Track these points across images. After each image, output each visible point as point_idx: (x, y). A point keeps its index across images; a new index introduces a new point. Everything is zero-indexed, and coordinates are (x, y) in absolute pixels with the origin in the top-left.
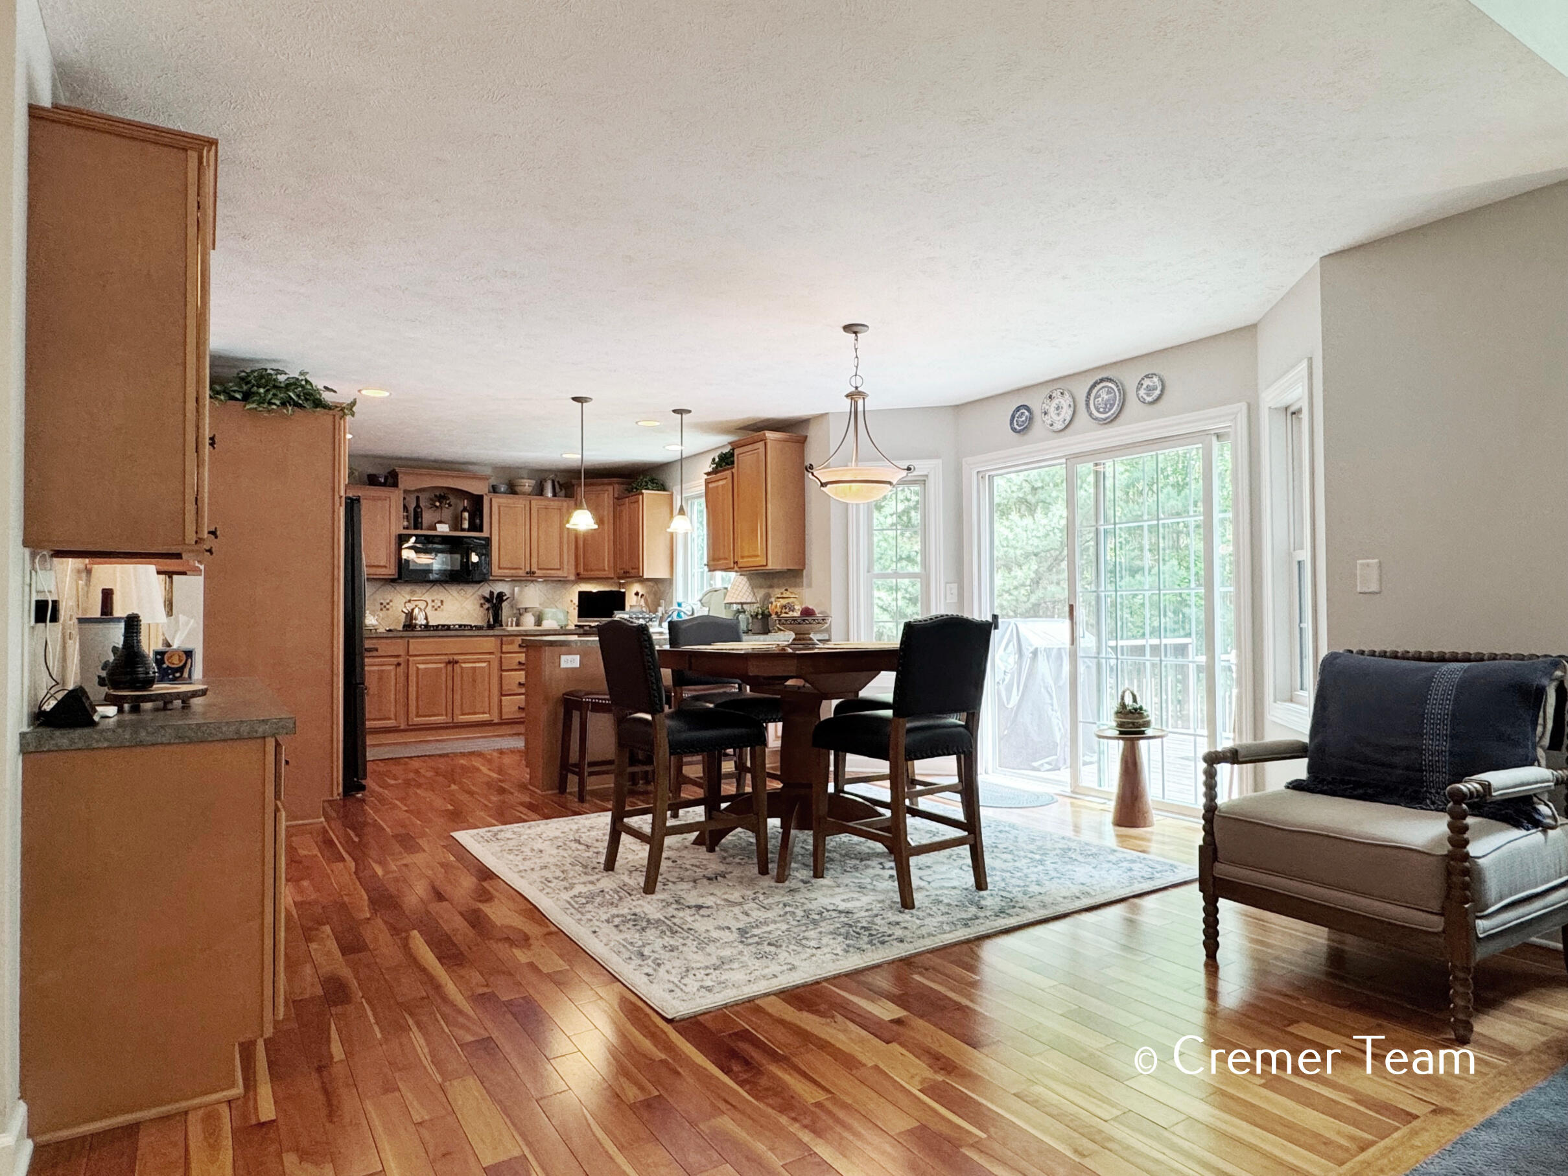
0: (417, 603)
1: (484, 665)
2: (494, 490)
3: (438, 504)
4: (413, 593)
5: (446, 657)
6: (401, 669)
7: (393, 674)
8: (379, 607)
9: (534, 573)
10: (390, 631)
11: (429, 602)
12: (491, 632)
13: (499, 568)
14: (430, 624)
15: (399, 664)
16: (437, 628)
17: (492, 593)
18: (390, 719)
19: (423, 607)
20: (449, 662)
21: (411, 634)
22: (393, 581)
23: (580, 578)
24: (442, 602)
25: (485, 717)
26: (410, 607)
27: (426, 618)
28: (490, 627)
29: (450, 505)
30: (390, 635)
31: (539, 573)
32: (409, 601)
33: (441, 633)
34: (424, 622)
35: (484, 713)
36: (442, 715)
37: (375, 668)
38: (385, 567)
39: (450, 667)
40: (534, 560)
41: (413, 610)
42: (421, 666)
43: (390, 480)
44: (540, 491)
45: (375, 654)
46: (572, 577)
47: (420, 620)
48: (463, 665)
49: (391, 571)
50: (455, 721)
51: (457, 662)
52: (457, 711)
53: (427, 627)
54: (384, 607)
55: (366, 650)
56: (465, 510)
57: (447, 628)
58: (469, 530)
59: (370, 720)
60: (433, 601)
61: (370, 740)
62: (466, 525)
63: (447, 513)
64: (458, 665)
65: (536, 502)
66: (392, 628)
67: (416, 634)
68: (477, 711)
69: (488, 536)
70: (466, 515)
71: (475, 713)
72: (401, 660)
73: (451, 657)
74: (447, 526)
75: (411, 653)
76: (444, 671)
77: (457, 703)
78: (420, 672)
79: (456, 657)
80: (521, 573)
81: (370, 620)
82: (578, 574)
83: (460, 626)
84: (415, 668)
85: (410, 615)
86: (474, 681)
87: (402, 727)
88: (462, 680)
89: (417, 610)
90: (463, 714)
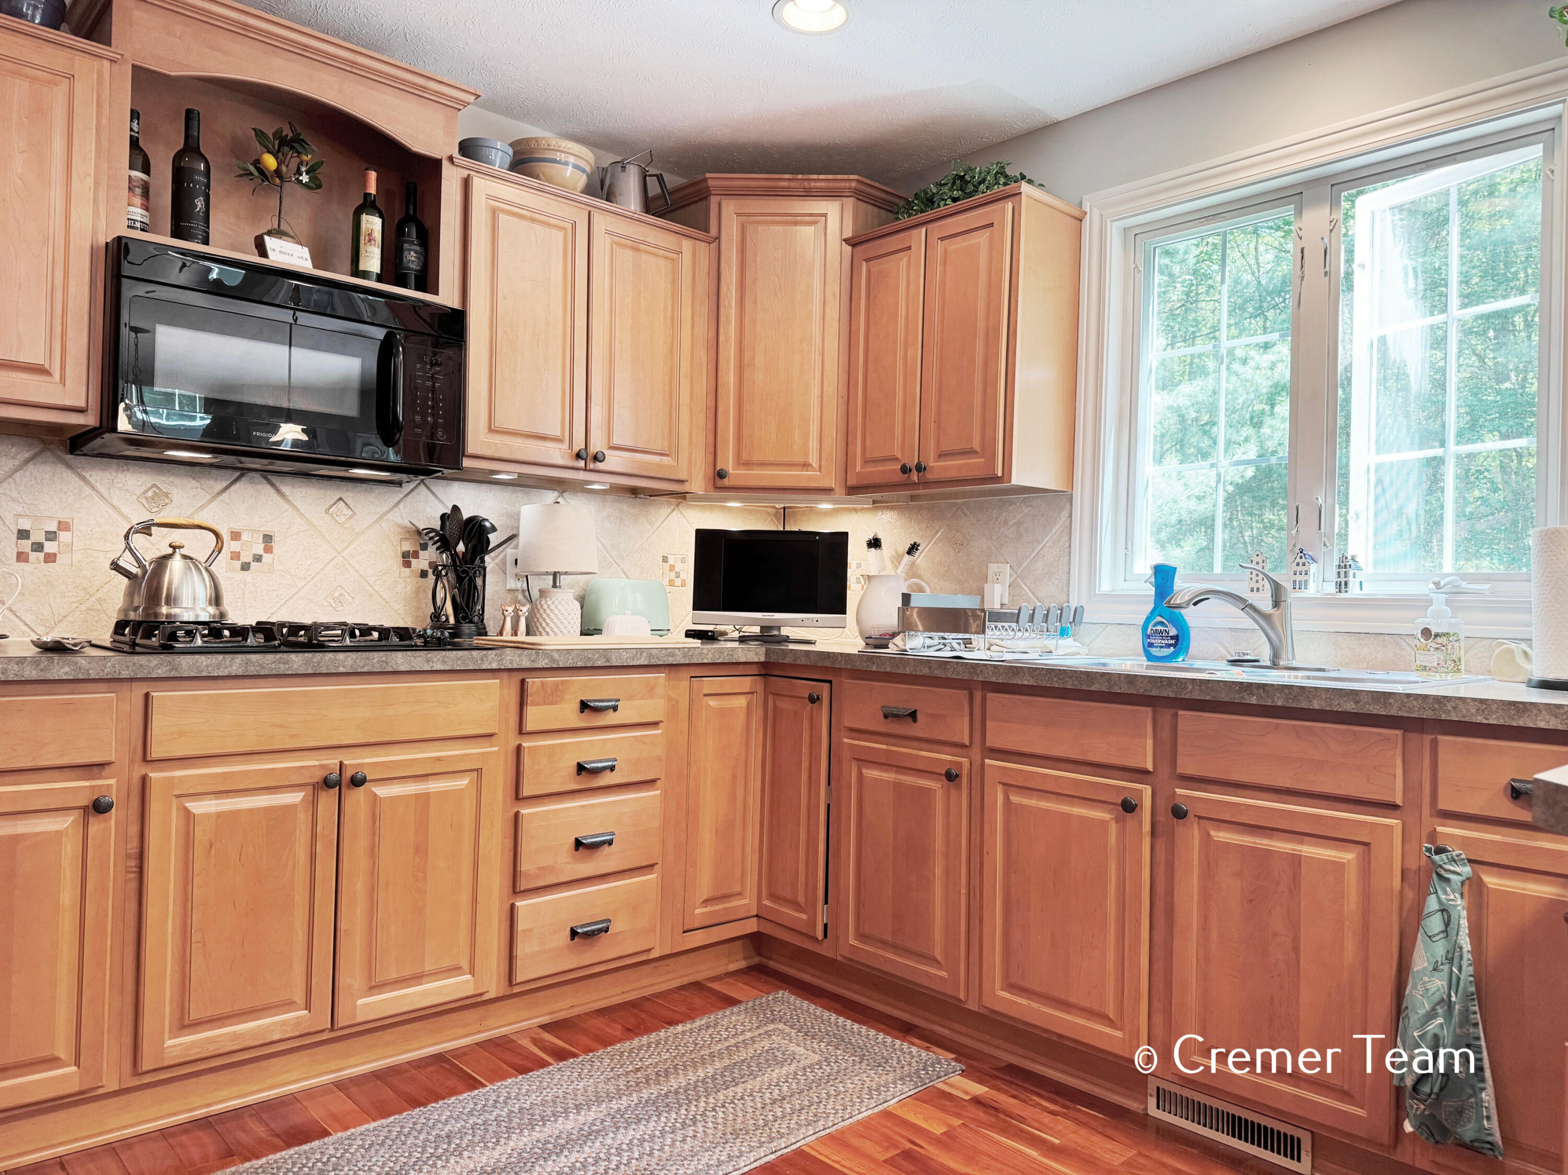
0: (177, 536)
1: (463, 782)
4: (159, 497)
5: (311, 761)
7: (67, 851)
10: (56, 650)
11: (226, 537)
12: (452, 657)
13: (488, 429)
15: (99, 807)
19: (201, 556)
20: (327, 783)
21: (156, 665)
24: (268, 538)
27: (217, 600)
30: (59, 668)
32: (145, 530)
34: (206, 613)
35: (455, 970)
39: (328, 800)
41: (164, 561)
42: (198, 807)
48: (382, 791)
50: (341, 1021)
51: (357, 782)
52: (351, 978)
54: (34, 546)
56: (368, 205)
57: (304, 635)
58: (380, 279)
60: (236, 536)
64: (356, 798)
66: (65, 634)
67: (186, 665)
68: (428, 967)
69: (456, 304)
70: (373, 224)
71: (417, 978)
72: (108, 784)
73: (331, 761)
75: (156, 752)
76: (303, 818)
78: (201, 835)
79: (354, 761)
84: (175, 819)
85: (146, 585)
86: (421, 849)
88: (373, 851)
89: (176, 565)
90: (375, 988)
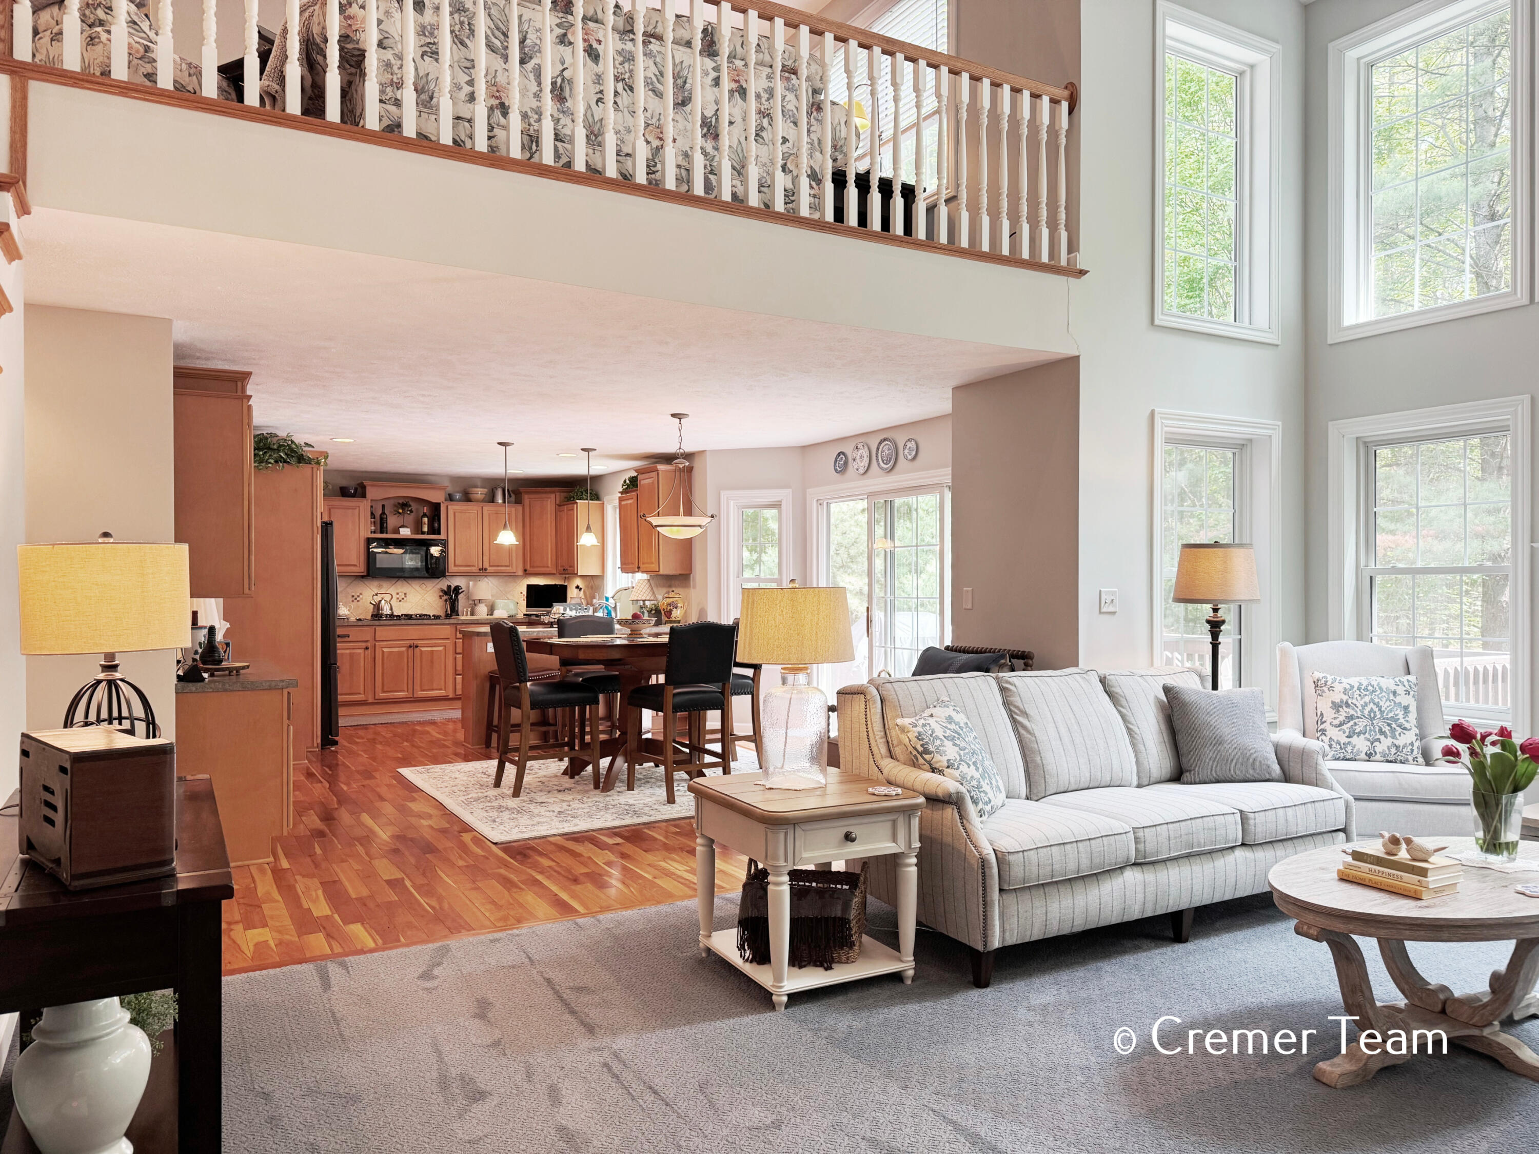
0: (383, 596)
1: (441, 648)
2: (450, 498)
3: (401, 511)
4: (380, 587)
5: (408, 642)
6: (369, 651)
7: (362, 655)
8: (351, 599)
9: (486, 569)
10: (359, 620)
11: (394, 595)
12: (447, 621)
13: (455, 566)
14: (395, 614)
15: (367, 648)
16: (399, 618)
17: (449, 587)
18: (360, 694)
19: (388, 600)
20: (410, 646)
21: (377, 623)
22: (363, 577)
23: (527, 573)
24: (404, 594)
25: (442, 693)
26: (377, 599)
27: (391, 609)
28: (448, 616)
29: (411, 511)
30: (360, 623)
31: (490, 569)
32: (377, 595)
33: (403, 622)
34: (389, 612)
35: (441, 689)
36: (403, 691)
37: (348, 651)
38: (355, 565)
39: (411, 650)
40: (486, 558)
41: (380, 601)
42: (385, 650)
43: (359, 490)
44: (492, 499)
45: (347, 639)
46: (520, 573)
47: (386, 611)
48: (423, 649)
49: (361, 569)
50: (415, 696)
51: (417, 647)
52: (417, 687)
53: (392, 616)
54: (355, 599)
55: (339, 636)
56: (425, 515)
57: (409, 617)
58: (428, 533)
59: (342, 694)
60: (397, 594)
61: (341, 711)
62: (425, 529)
63: (410, 518)
64: (417, 650)
65: (488, 508)
66: (362, 617)
67: (382, 622)
68: (434, 687)
69: (445, 536)
70: (426, 520)
71: (432, 690)
72: (369, 644)
73: (412, 642)
74: (409, 530)
75: (377, 639)
76: (406, 653)
77: (417, 681)
78: (386, 655)
79: (416, 642)
80: (475, 569)
81: (343, 610)
82: (525, 570)
83: (421, 615)
84: (380, 652)
85: (377, 606)
86: (432, 662)
87: (370, 701)
88: (421, 662)
89: (383, 602)
90: (422, 690)
